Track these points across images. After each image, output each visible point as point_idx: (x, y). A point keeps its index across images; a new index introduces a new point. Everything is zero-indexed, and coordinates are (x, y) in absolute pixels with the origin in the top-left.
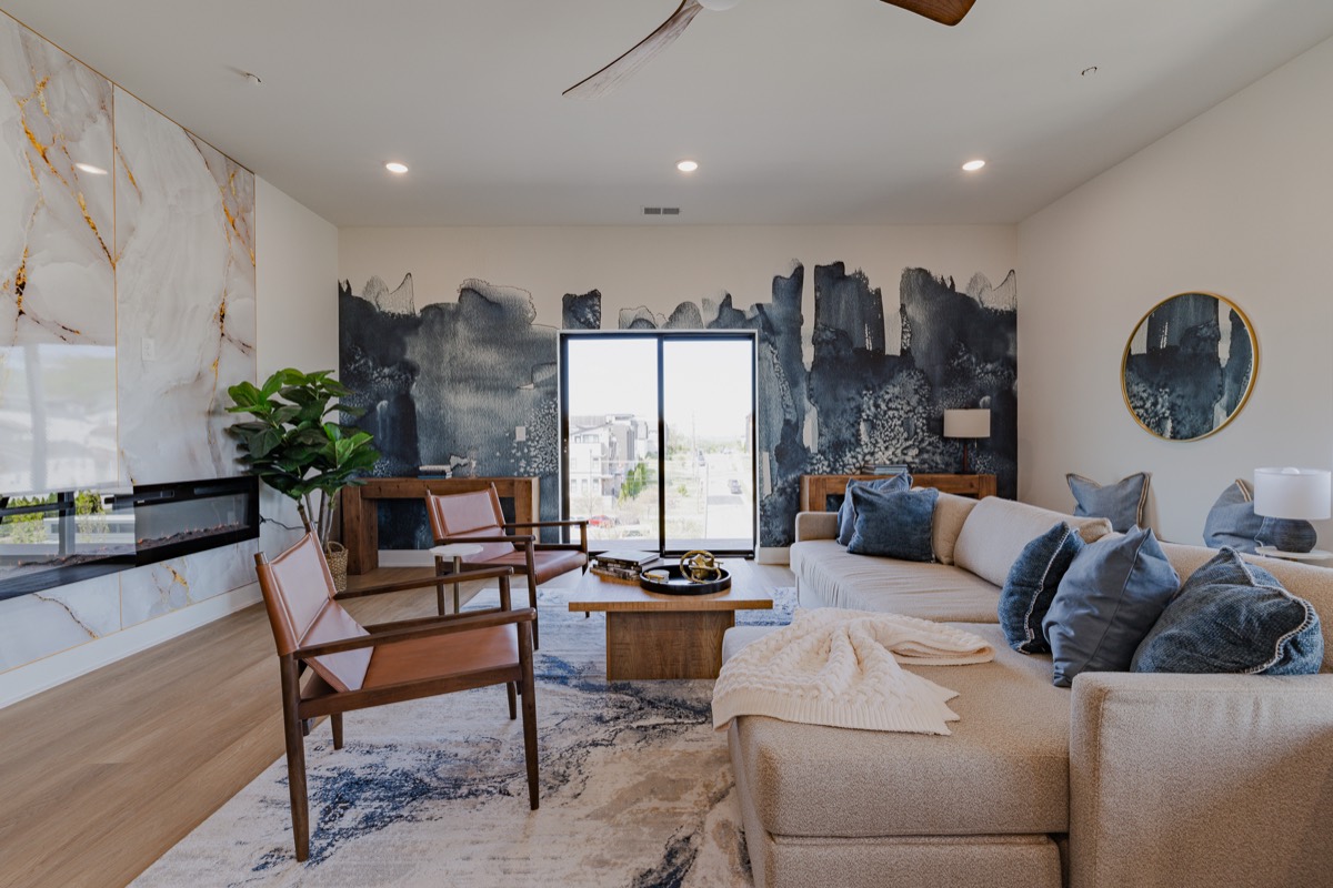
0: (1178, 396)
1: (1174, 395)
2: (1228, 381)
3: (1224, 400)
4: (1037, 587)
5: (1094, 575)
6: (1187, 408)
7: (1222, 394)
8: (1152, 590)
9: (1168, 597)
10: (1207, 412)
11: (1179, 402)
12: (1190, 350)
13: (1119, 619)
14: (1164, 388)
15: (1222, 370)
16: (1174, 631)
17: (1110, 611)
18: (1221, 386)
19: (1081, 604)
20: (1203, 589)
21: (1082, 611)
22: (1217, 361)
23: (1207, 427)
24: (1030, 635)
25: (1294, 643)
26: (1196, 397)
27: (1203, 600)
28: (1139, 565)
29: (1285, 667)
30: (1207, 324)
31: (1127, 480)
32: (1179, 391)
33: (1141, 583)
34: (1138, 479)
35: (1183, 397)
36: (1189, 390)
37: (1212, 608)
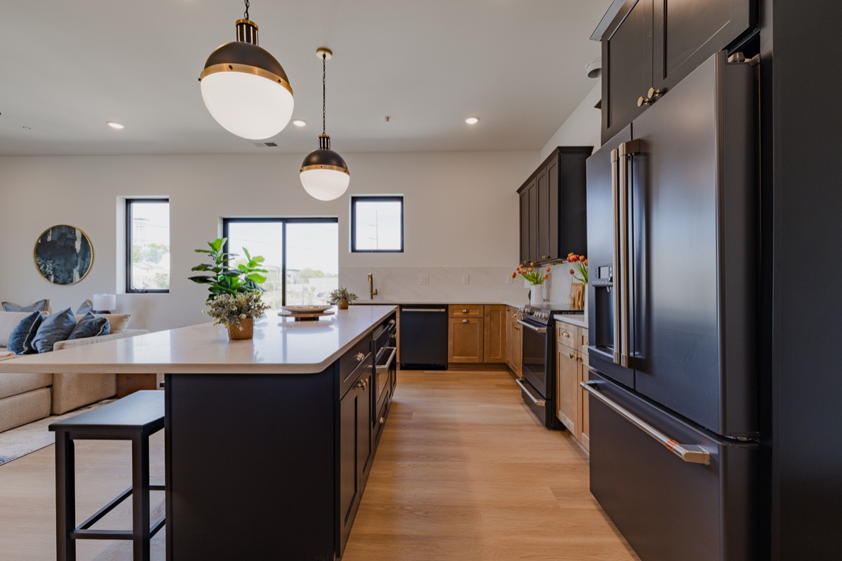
0: (57, 265)
1: (55, 264)
2: (79, 259)
3: (78, 268)
4: (28, 333)
5: (53, 323)
6: (61, 271)
7: (77, 264)
8: (71, 324)
9: (74, 326)
10: (70, 273)
11: (57, 267)
12: (63, 244)
13: (61, 333)
14: (50, 260)
15: (77, 254)
16: (77, 332)
17: (58, 332)
18: (77, 261)
19: (48, 332)
20: (84, 321)
21: (49, 334)
22: (75, 250)
23: (70, 279)
24: (26, 349)
25: (105, 327)
26: (65, 265)
27: (84, 323)
28: (67, 318)
29: (103, 334)
30: (70, 233)
31: (37, 303)
32: (57, 262)
33: (67, 322)
34: (43, 303)
35: (59, 265)
36: (62, 262)
37: (87, 324)
